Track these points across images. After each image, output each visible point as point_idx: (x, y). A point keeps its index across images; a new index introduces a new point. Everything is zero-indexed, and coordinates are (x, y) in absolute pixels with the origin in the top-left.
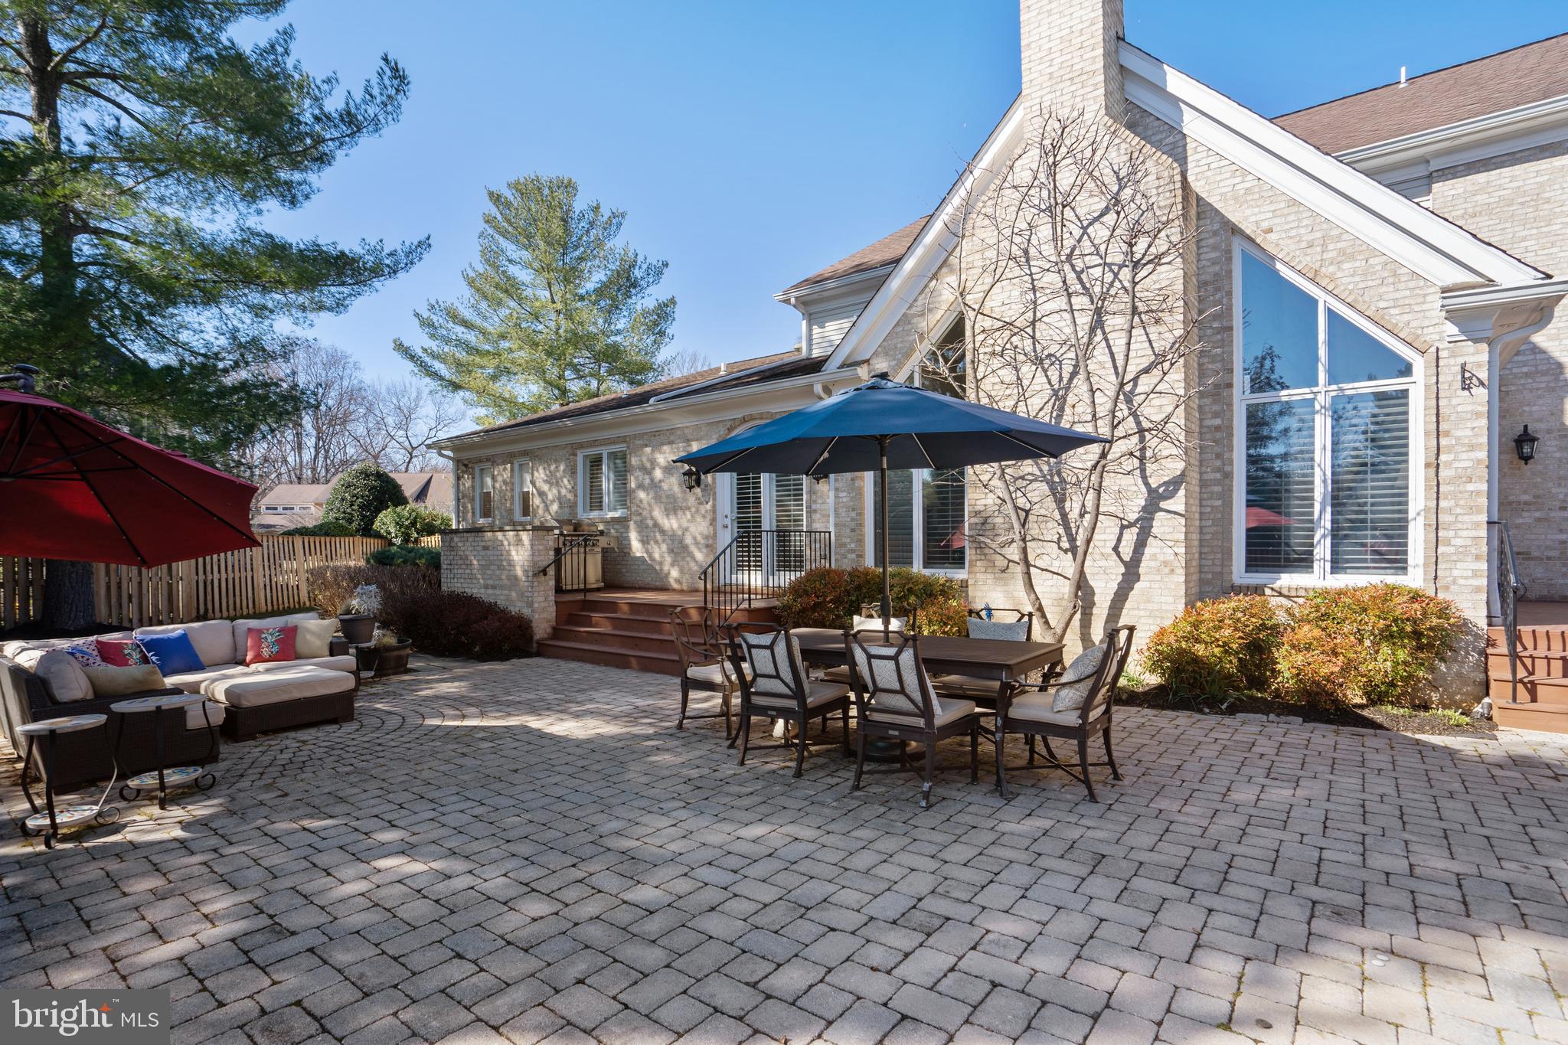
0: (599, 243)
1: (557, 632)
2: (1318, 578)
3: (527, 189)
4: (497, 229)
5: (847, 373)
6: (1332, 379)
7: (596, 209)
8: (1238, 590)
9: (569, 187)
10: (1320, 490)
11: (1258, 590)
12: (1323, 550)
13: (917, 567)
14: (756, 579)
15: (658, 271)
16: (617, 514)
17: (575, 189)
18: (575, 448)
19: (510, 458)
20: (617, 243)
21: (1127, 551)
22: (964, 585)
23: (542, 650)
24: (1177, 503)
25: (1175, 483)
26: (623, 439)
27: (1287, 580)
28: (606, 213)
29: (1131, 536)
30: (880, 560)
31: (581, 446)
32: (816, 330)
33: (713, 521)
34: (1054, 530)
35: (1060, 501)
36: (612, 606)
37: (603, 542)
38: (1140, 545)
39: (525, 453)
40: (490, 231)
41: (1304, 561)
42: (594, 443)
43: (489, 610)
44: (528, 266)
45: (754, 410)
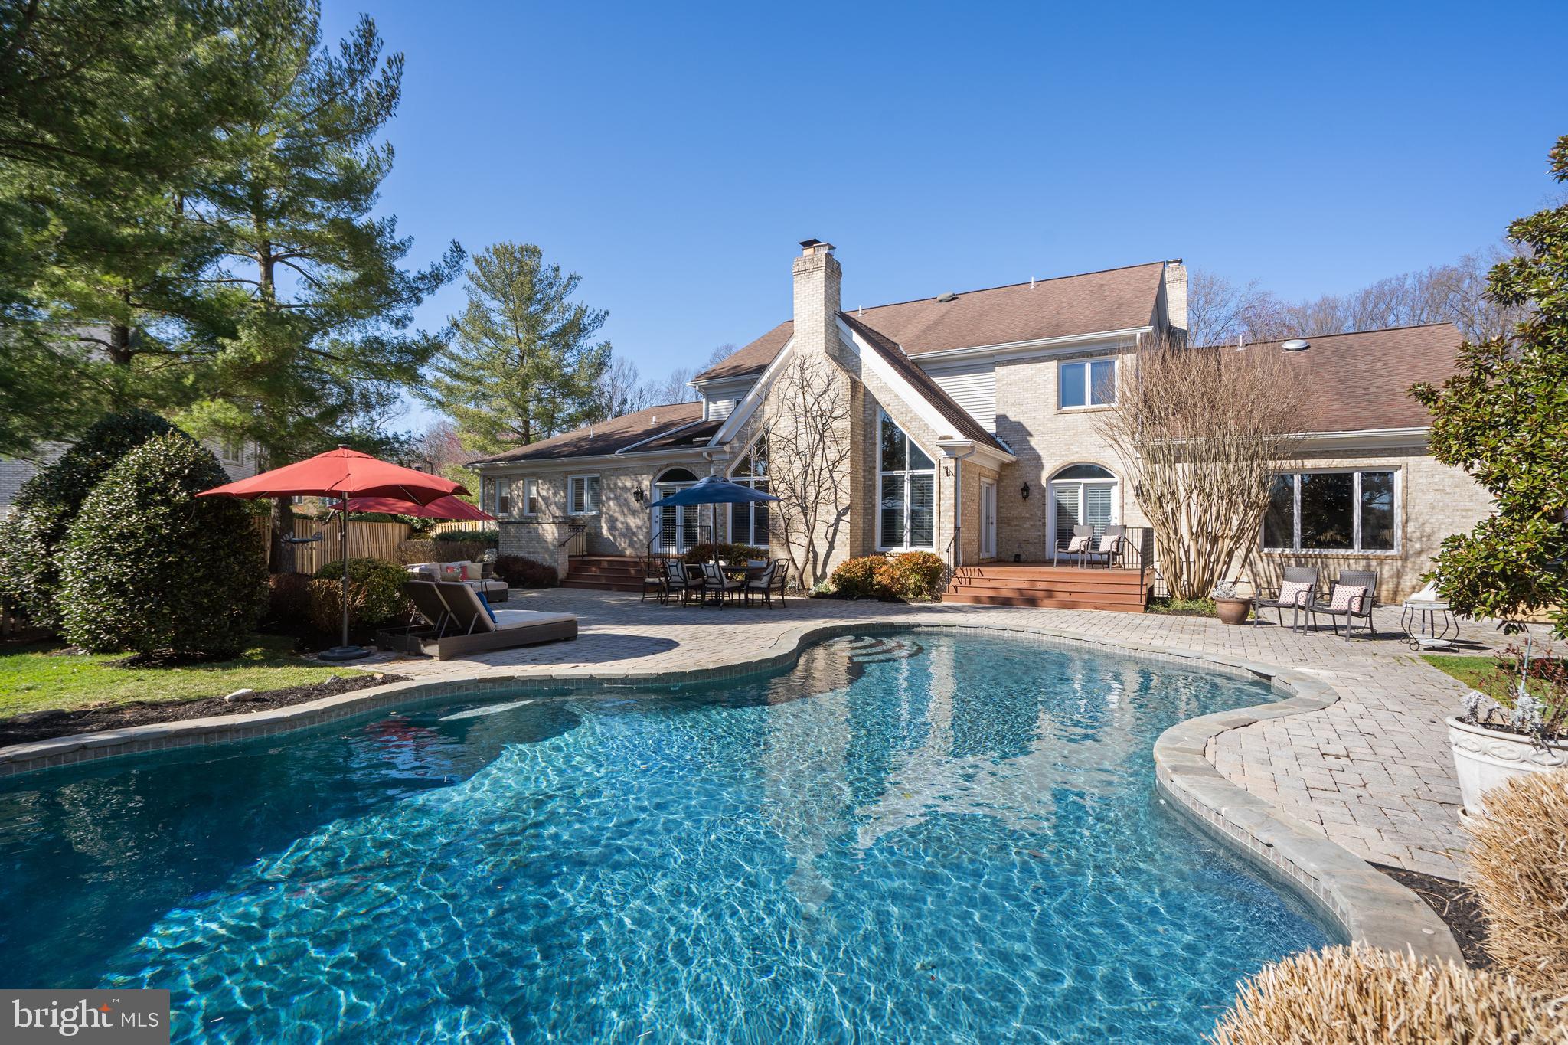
0: (559, 298)
1: (569, 575)
2: (905, 549)
3: (504, 253)
4: (479, 285)
5: (719, 448)
6: (911, 468)
7: (556, 270)
8: (876, 554)
9: (535, 252)
10: (906, 513)
11: (883, 554)
12: (907, 537)
13: (752, 544)
14: (672, 551)
15: (599, 319)
16: (594, 513)
17: (540, 254)
18: (566, 474)
19: (522, 476)
20: (572, 299)
21: (830, 537)
22: (767, 552)
23: (563, 584)
24: (847, 517)
25: (847, 509)
26: (598, 471)
27: (896, 550)
28: (564, 274)
29: (831, 530)
30: (735, 539)
31: (571, 473)
32: (711, 405)
33: (649, 519)
34: (802, 527)
35: (805, 515)
36: (599, 563)
37: (586, 530)
38: (834, 534)
39: (534, 475)
40: (473, 286)
41: (900, 543)
42: (579, 472)
43: (532, 565)
44: (503, 313)
45: (673, 461)
